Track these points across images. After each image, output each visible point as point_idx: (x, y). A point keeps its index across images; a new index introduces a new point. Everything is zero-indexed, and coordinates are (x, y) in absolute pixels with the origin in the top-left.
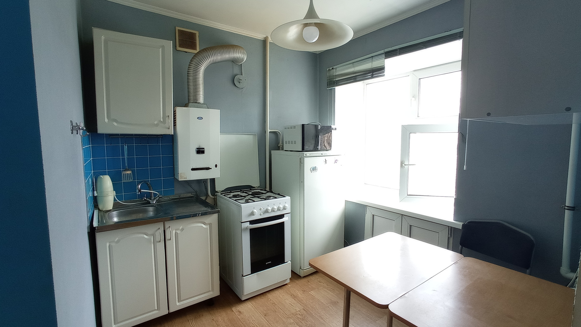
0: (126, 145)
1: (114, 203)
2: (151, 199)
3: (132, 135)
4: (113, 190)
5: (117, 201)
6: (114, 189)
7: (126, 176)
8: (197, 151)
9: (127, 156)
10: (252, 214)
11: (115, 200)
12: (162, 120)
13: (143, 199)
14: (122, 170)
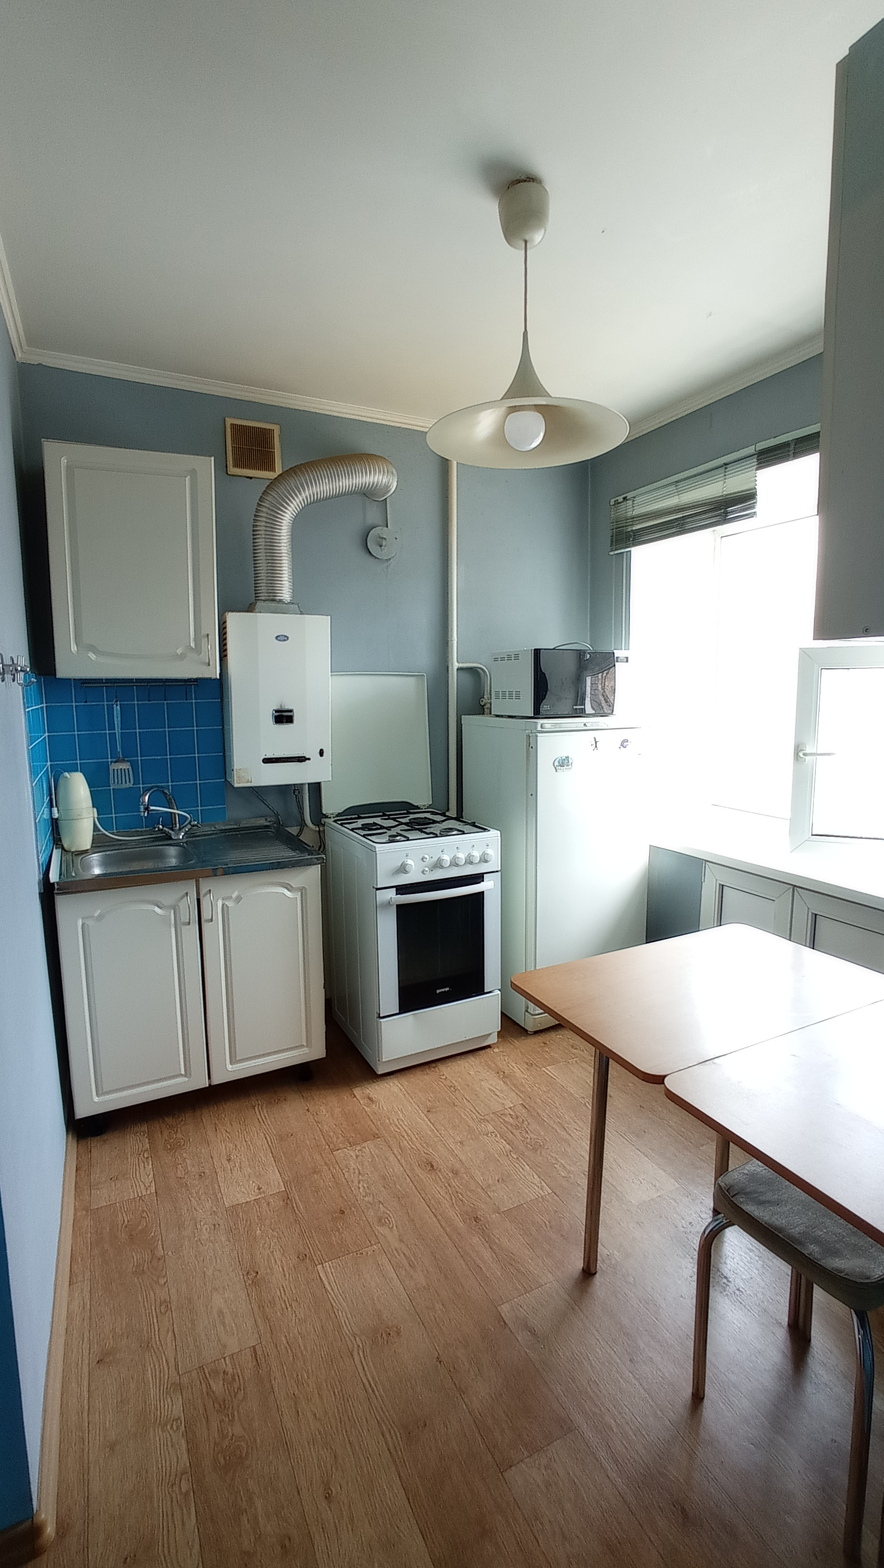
0: (118, 703)
1: (93, 835)
2: (172, 829)
3: (130, 681)
4: (91, 805)
5: (99, 830)
6: (93, 803)
7: (119, 773)
8: (276, 716)
9: (120, 731)
10: (403, 869)
11: (95, 828)
12: (193, 645)
13: (155, 828)
14: (110, 760)
